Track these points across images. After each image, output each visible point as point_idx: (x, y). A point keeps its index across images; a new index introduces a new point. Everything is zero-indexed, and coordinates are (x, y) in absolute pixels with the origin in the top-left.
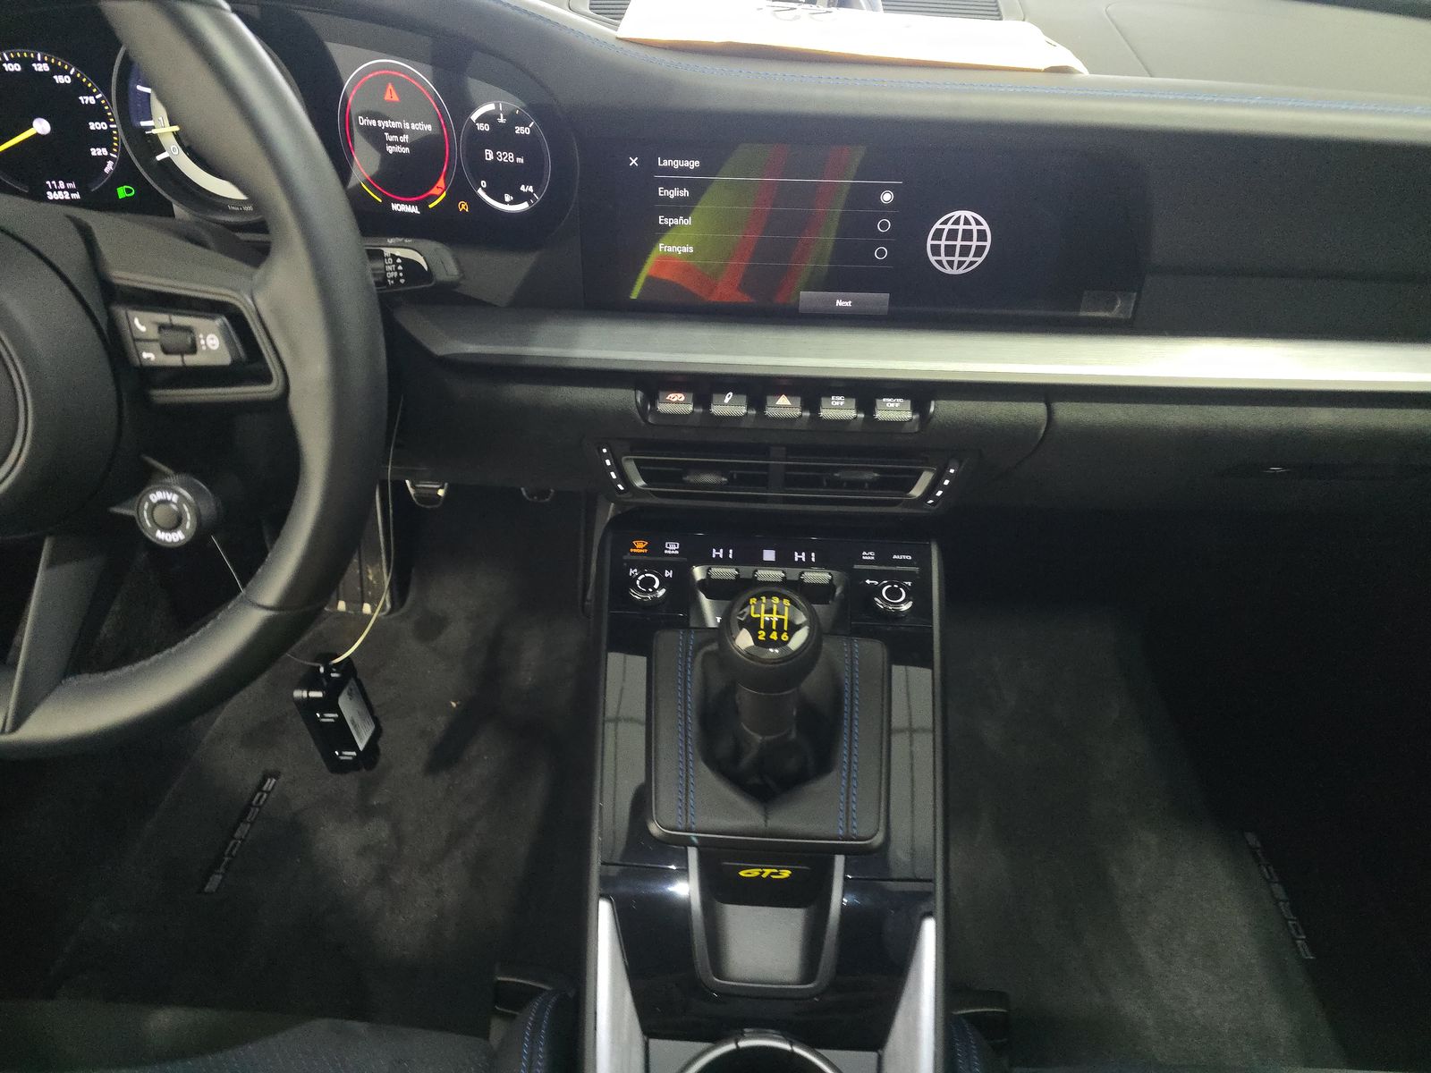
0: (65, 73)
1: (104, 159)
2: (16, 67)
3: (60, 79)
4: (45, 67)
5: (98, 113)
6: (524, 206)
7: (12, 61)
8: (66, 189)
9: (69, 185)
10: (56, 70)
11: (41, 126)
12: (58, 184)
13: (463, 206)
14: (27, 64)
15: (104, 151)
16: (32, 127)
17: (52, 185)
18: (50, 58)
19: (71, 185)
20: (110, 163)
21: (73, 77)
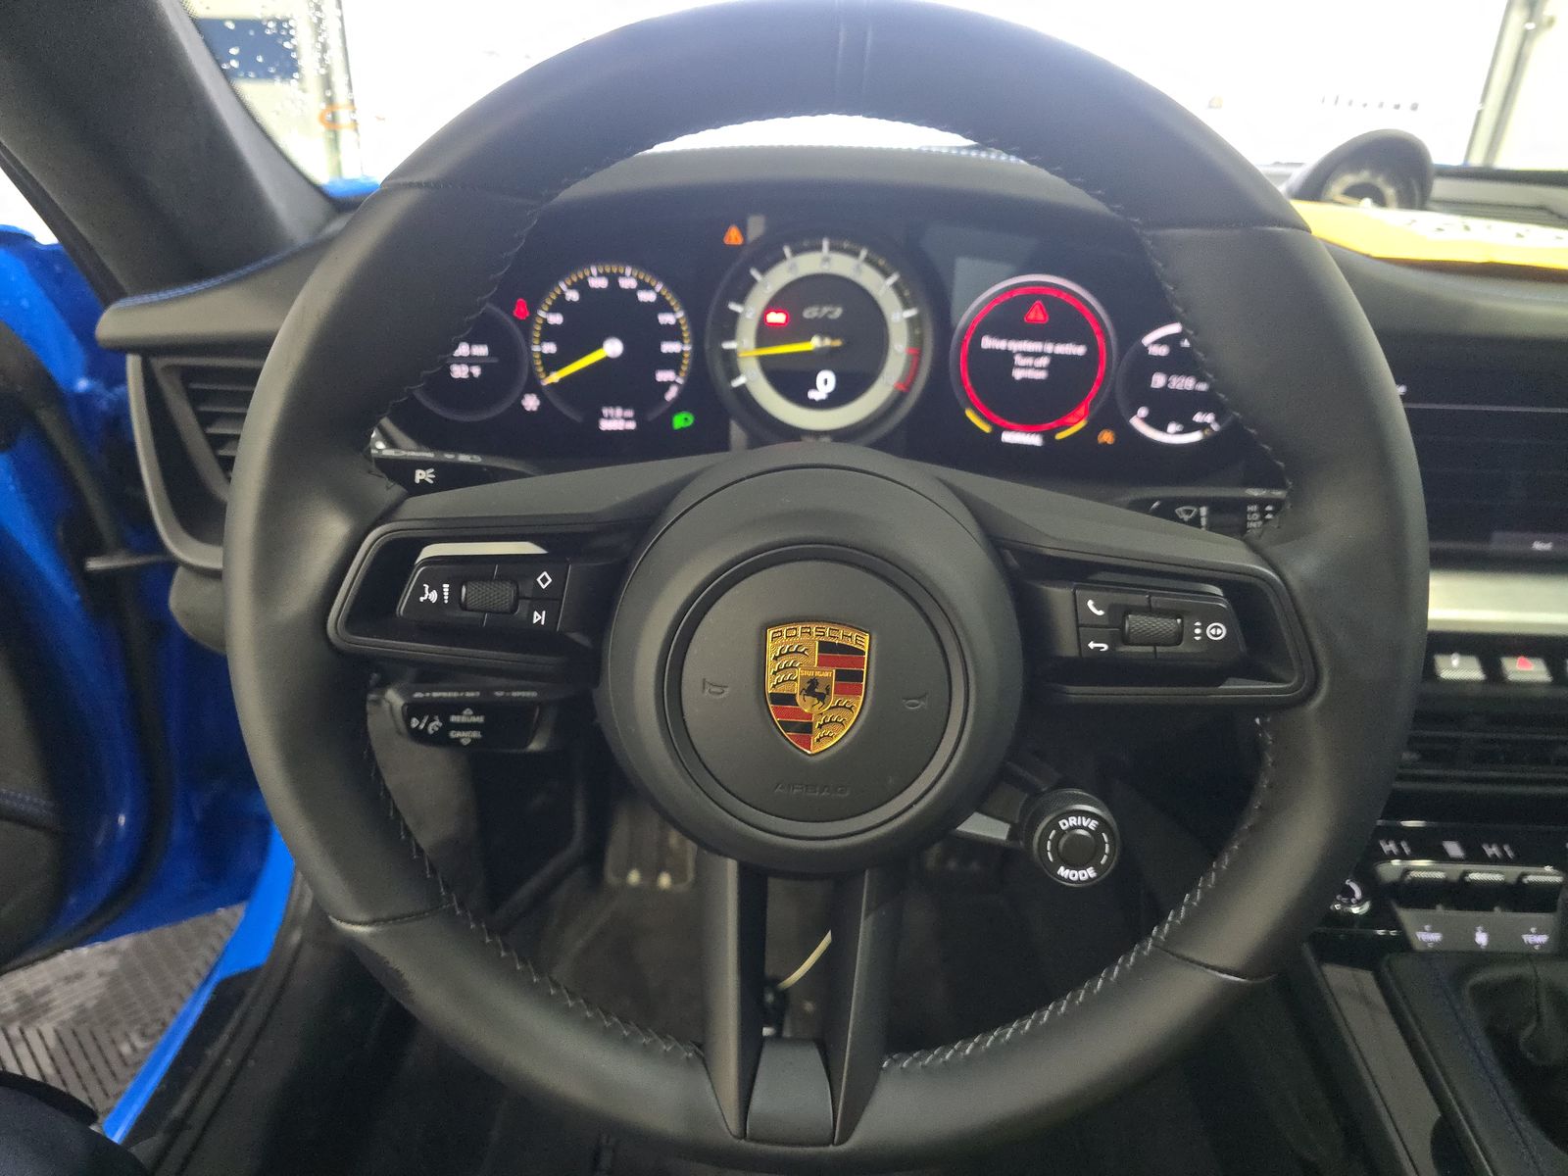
0: (648, 287)
1: (666, 386)
2: (602, 283)
3: (644, 296)
4: (631, 283)
5: (673, 333)
6: (1195, 437)
7: (600, 276)
8: (623, 418)
9: (626, 414)
10: (644, 286)
11: (613, 348)
12: (616, 412)
13: (1107, 437)
14: (613, 279)
15: (670, 376)
16: (602, 348)
17: (610, 413)
18: (638, 273)
19: (630, 413)
20: (674, 389)
21: (659, 295)
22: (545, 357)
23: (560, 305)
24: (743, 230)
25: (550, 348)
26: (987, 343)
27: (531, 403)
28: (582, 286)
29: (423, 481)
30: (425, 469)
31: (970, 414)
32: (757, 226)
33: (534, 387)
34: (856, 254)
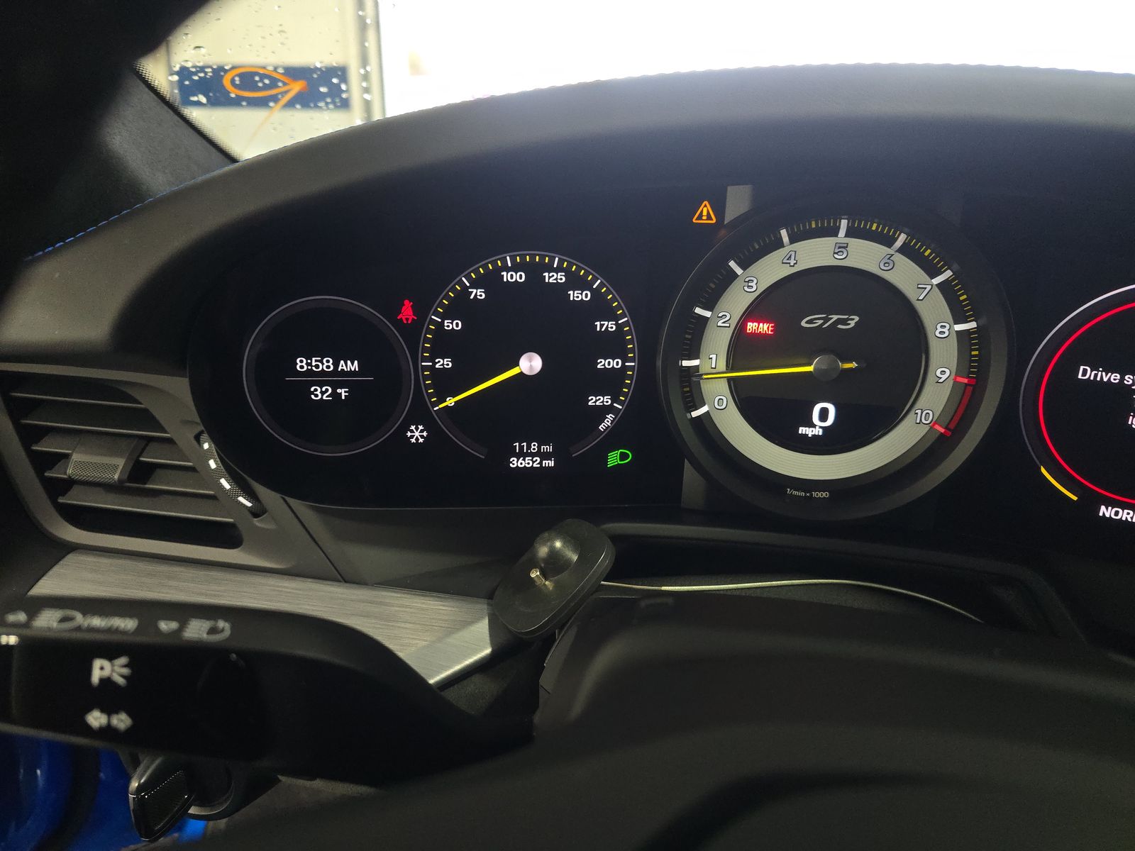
0: (583, 285)
1: (602, 411)
2: (520, 277)
3: (575, 295)
4: (561, 277)
5: (613, 345)
7: (516, 268)
8: (538, 454)
9: (544, 448)
10: (576, 282)
11: (531, 364)
12: (529, 447)
15: (607, 400)
16: (517, 365)
17: (521, 448)
18: (570, 265)
19: (548, 448)
20: (610, 417)
21: (595, 293)
22: (436, 374)
23: (461, 306)
24: (719, 209)
25: (444, 363)
26: (1086, 373)
27: (417, 434)
28: (491, 281)
29: (106, 682)
30: (111, 657)
31: (1043, 470)
32: (738, 201)
33: (421, 414)
34: (889, 242)
